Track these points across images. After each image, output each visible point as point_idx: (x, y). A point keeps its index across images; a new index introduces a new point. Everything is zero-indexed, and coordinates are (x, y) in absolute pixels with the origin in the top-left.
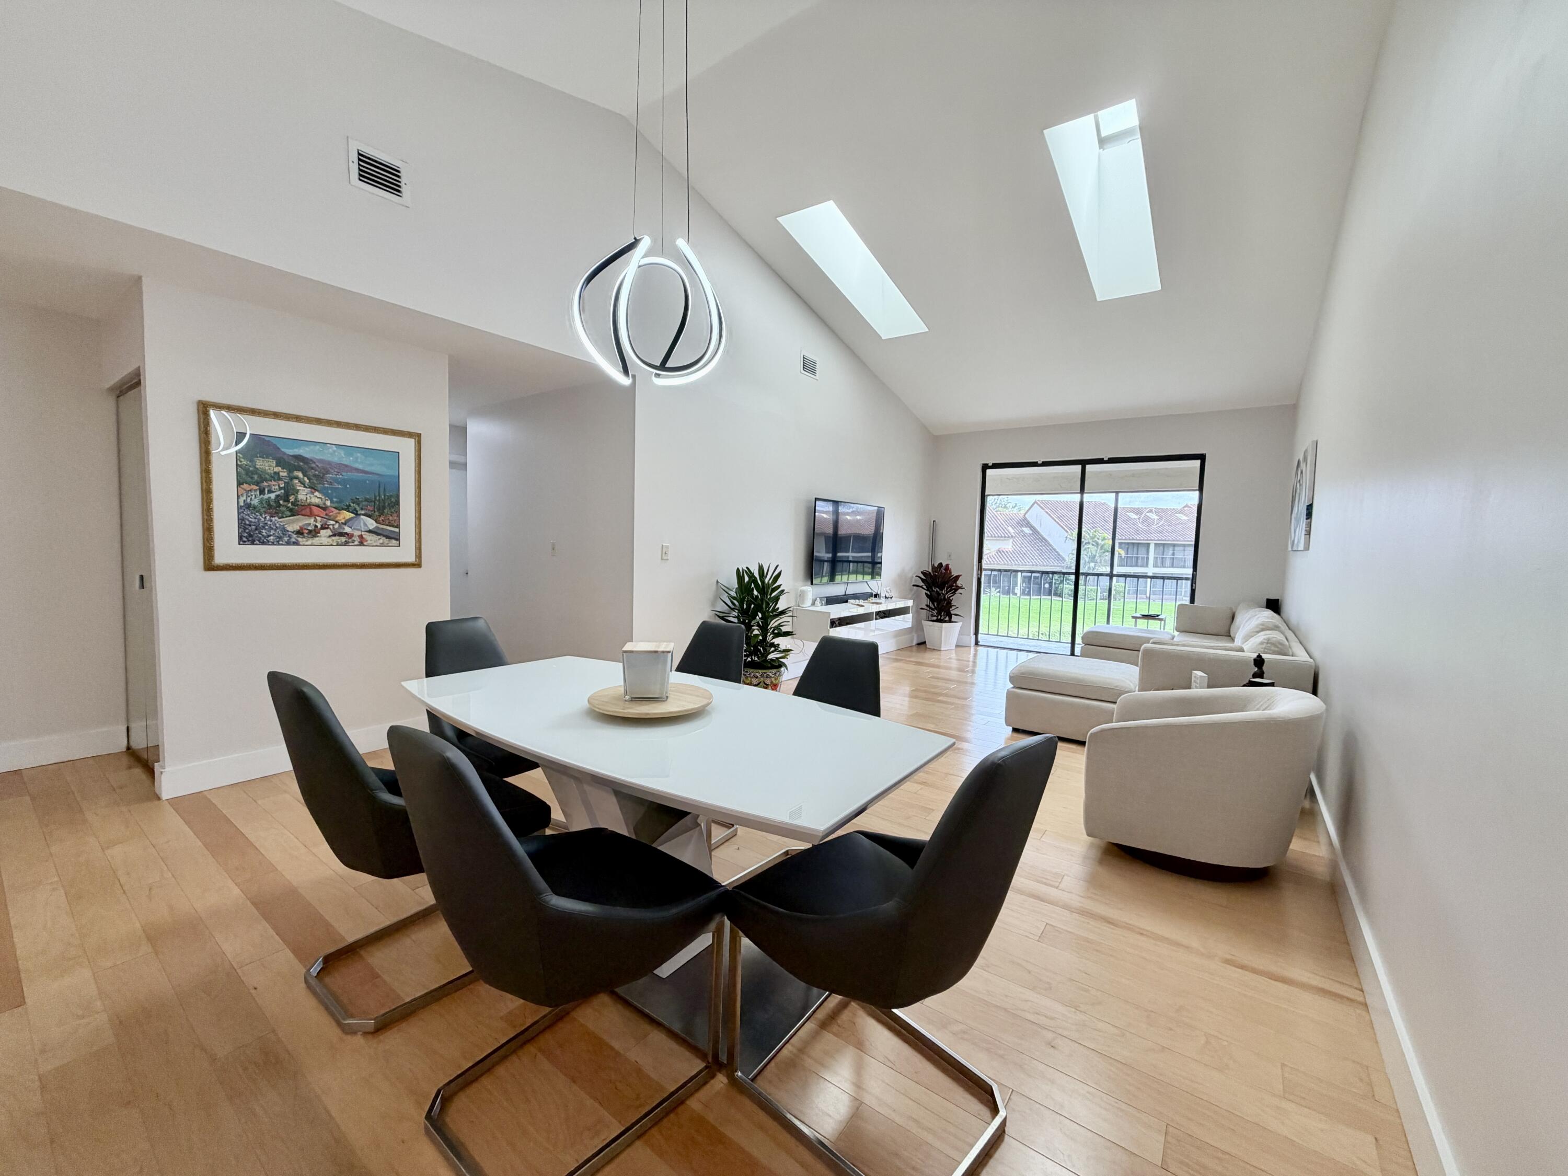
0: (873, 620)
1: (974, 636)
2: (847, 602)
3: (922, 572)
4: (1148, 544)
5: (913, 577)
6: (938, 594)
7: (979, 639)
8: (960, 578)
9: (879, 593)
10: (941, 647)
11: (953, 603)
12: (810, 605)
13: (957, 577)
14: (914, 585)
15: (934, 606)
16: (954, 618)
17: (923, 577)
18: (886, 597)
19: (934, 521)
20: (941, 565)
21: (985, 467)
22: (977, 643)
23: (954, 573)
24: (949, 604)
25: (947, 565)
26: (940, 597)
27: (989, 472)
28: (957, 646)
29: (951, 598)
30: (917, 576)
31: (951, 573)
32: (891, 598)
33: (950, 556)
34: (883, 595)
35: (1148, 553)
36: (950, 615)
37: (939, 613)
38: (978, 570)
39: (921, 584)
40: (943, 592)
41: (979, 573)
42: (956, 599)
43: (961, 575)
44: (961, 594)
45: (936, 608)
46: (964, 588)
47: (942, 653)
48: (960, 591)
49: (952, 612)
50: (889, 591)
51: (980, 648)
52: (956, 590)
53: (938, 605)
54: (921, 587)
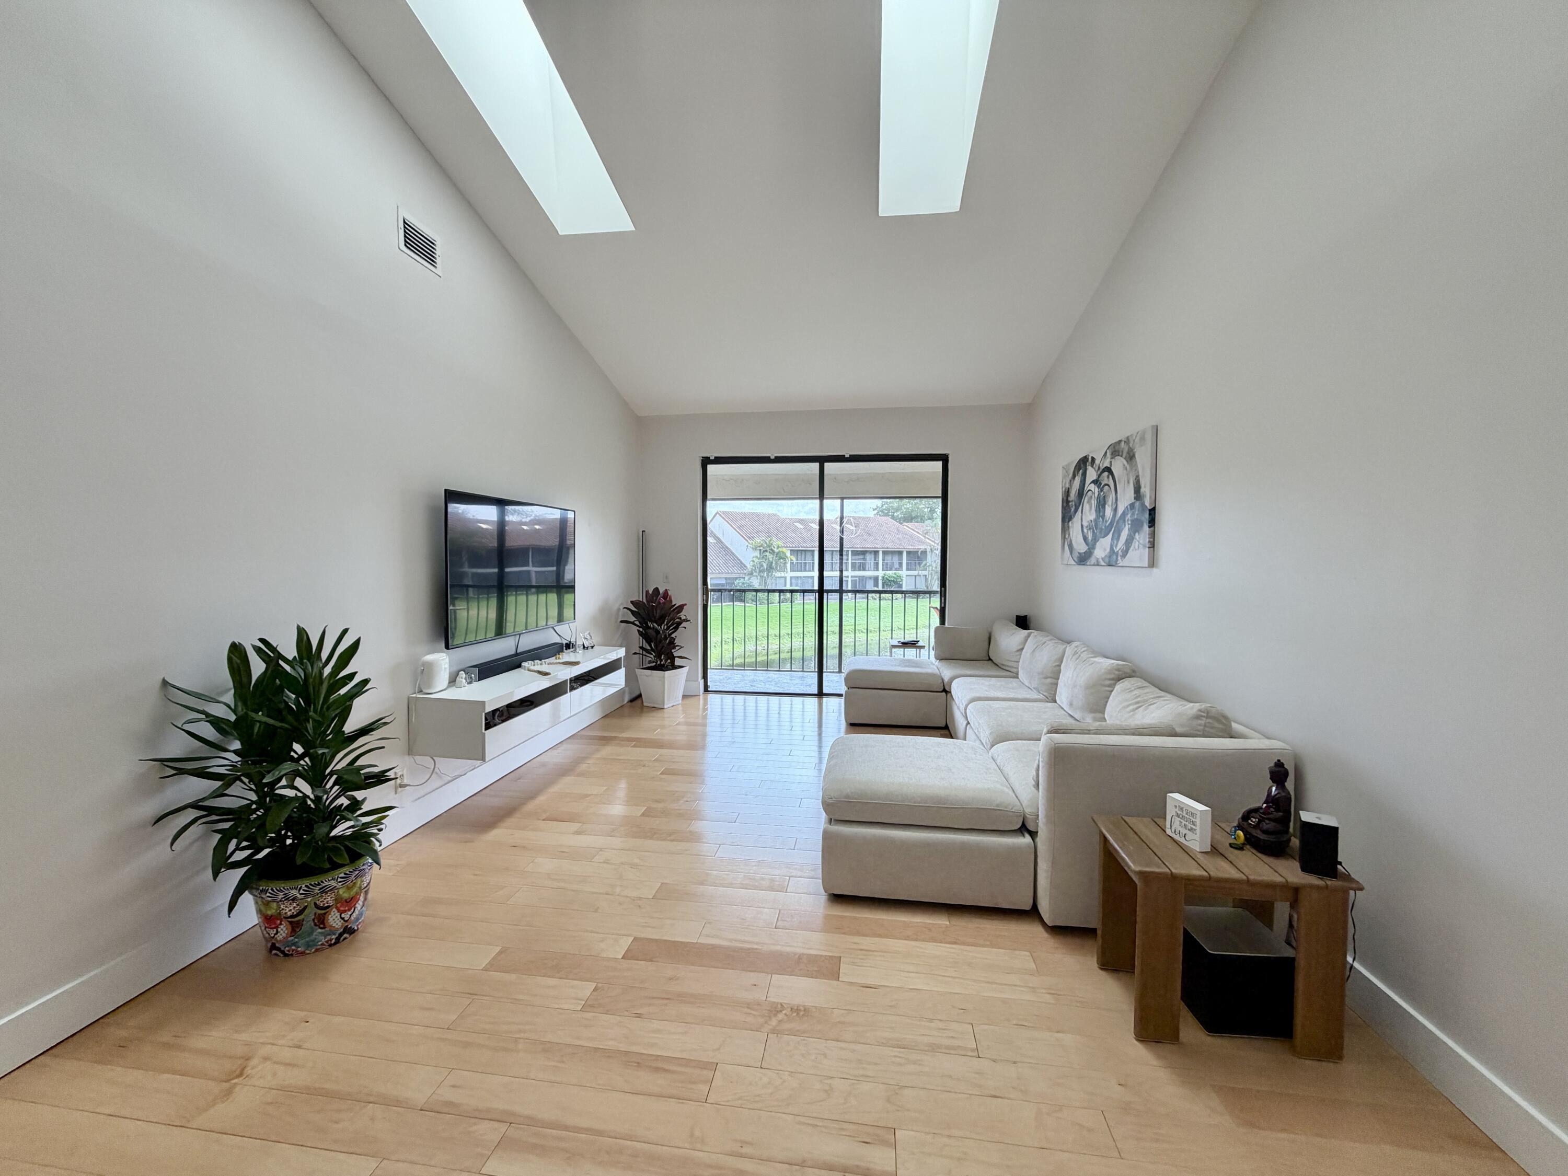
0: (566, 692)
1: (703, 680)
2: (519, 666)
3: (632, 602)
5: (619, 609)
6: (657, 632)
7: (709, 684)
8: (685, 607)
9: (573, 640)
10: (664, 705)
11: (677, 642)
12: (446, 683)
13: (681, 608)
14: (622, 622)
15: (650, 646)
16: (678, 662)
17: (634, 609)
18: (584, 647)
19: (643, 531)
20: (656, 590)
21: (706, 462)
22: (706, 689)
23: (677, 602)
24: (672, 644)
25: (666, 591)
26: (659, 636)
27: (710, 468)
28: (685, 697)
29: (673, 636)
30: (625, 608)
31: (671, 601)
32: (592, 647)
33: (667, 577)
34: (579, 643)
36: (673, 658)
37: (658, 656)
38: (703, 594)
39: (633, 619)
40: (662, 627)
41: (705, 598)
42: (680, 636)
43: (686, 604)
44: (685, 628)
45: (652, 650)
46: (689, 621)
47: (665, 711)
48: (684, 624)
49: (675, 654)
50: (588, 637)
51: (711, 696)
52: (679, 624)
53: (656, 646)
54: (633, 623)
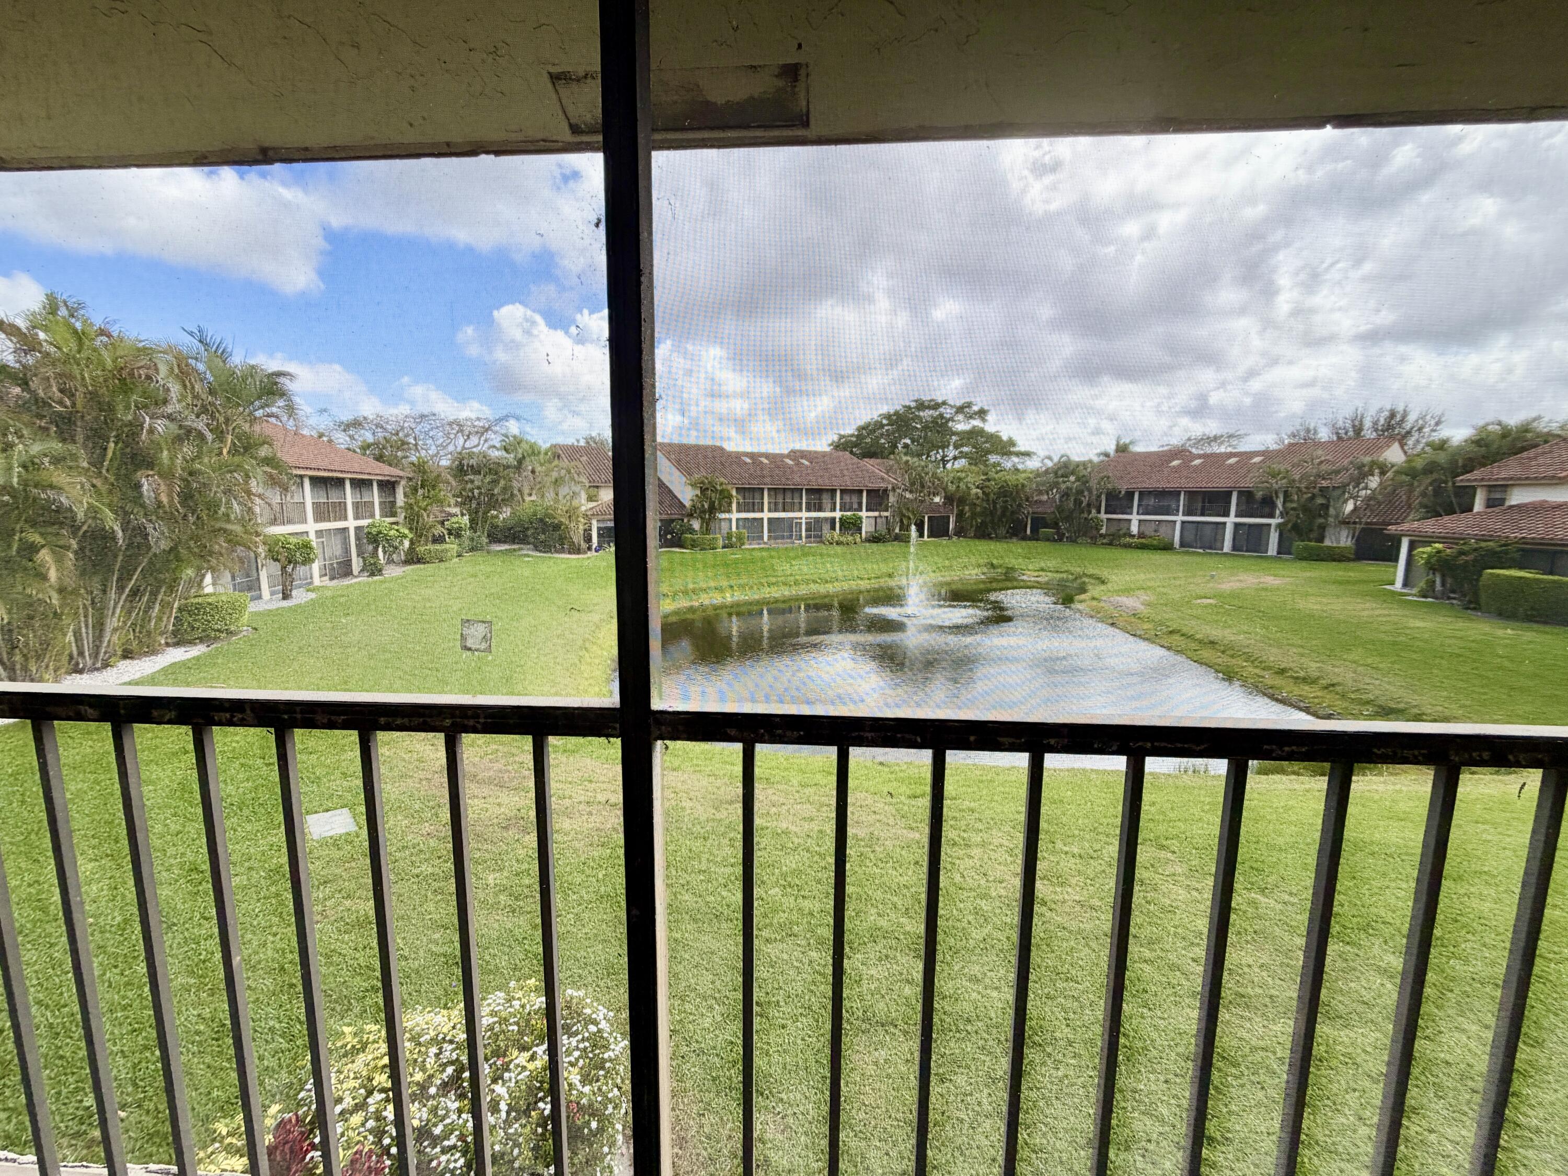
4: (762, 489)
35: (762, 498)
